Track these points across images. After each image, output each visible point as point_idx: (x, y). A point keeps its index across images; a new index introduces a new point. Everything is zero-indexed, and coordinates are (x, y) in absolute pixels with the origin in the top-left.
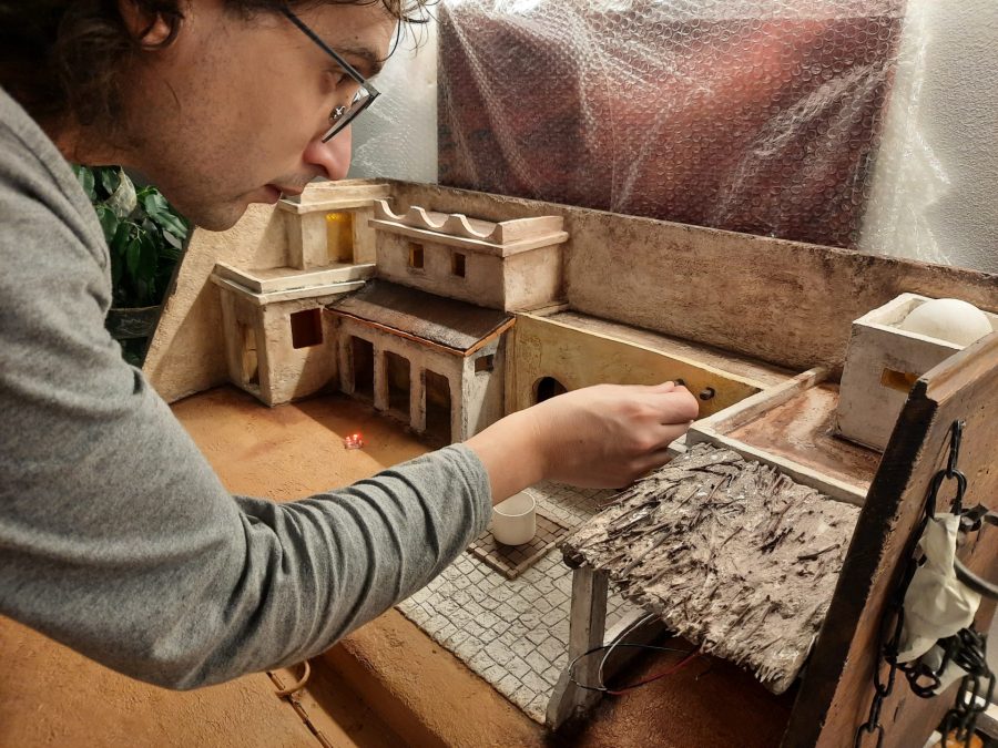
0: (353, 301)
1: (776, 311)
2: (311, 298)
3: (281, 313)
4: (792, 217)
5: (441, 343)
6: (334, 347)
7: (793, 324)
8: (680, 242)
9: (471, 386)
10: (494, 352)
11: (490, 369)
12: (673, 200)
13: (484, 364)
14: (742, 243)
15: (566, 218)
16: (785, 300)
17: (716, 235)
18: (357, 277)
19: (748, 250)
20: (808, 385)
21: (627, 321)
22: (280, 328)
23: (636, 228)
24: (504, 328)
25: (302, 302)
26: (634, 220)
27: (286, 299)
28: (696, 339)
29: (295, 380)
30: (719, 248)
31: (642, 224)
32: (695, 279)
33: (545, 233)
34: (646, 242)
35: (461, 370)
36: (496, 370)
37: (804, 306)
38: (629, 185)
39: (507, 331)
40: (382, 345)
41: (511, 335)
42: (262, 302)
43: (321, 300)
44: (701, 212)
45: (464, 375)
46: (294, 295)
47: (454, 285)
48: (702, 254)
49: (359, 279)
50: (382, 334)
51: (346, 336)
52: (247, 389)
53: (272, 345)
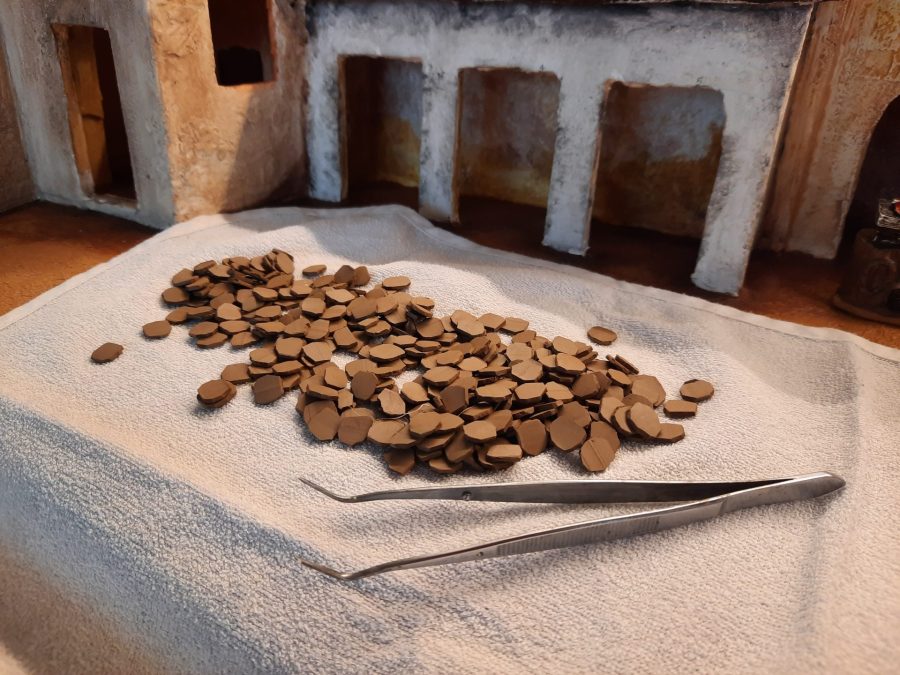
22: (185, 18)
50: (458, 27)
51: (332, 60)
52: (92, 206)
53: (168, 65)
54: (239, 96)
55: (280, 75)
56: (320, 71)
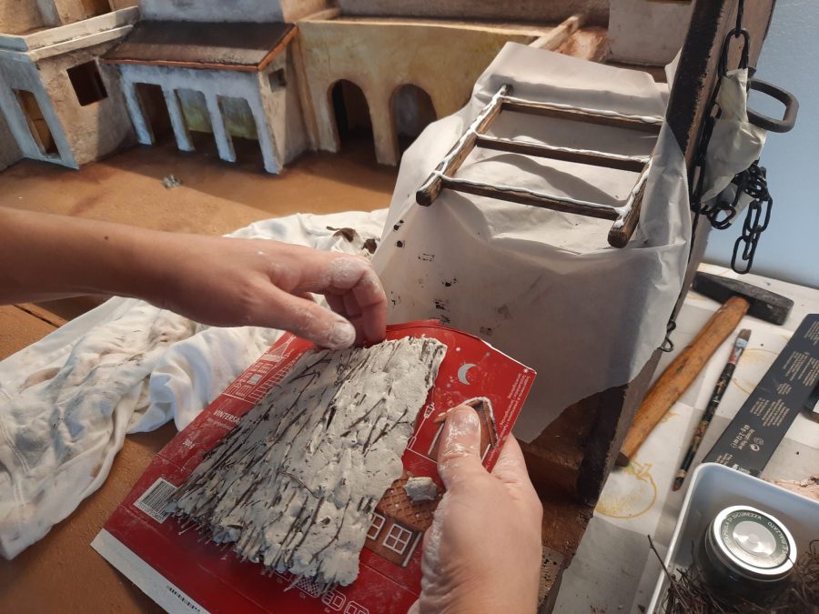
0: (128, 46)
2: (83, 49)
3: (57, 70)
5: (231, 63)
6: (121, 99)
9: (270, 103)
10: (283, 66)
11: (283, 84)
13: (278, 79)
18: (123, 21)
20: (573, 30)
21: (399, 13)
22: (61, 86)
24: (287, 39)
25: (75, 56)
27: (57, 53)
29: (94, 139)
35: (258, 87)
36: (290, 84)
39: (291, 42)
40: (171, 83)
41: (295, 46)
42: (33, 59)
43: (94, 52)
45: (263, 91)
46: (64, 48)
47: (225, 8)
49: (126, 24)
50: (167, 73)
51: (131, 85)
52: (46, 160)
53: (58, 106)
54: (93, 108)
55: (109, 94)
56: (128, 91)
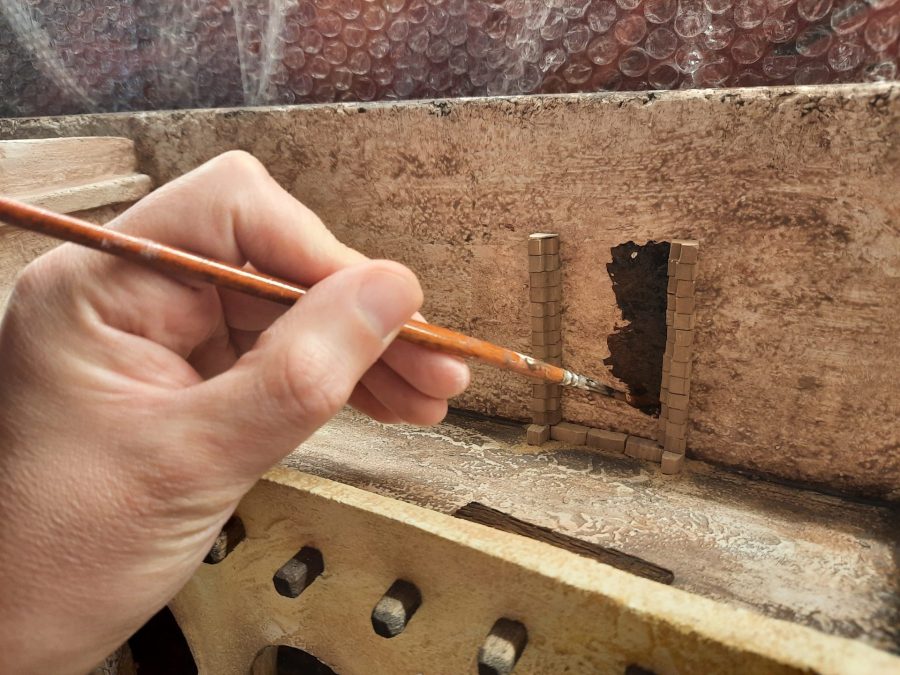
1: (751, 318)
4: (739, 33)
7: (813, 353)
8: (425, 151)
12: (388, 59)
14: (614, 120)
15: (138, 141)
16: (781, 283)
17: (527, 110)
19: (638, 139)
23: (303, 133)
26: (294, 114)
28: (506, 411)
30: (542, 150)
31: (313, 120)
32: (481, 251)
33: (73, 176)
34: (334, 166)
37: (855, 295)
38: (274, 34)
44: (466, 76)
48: (491, 178)
